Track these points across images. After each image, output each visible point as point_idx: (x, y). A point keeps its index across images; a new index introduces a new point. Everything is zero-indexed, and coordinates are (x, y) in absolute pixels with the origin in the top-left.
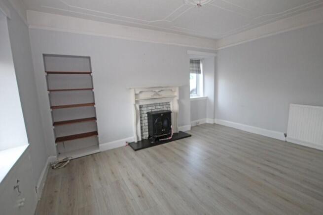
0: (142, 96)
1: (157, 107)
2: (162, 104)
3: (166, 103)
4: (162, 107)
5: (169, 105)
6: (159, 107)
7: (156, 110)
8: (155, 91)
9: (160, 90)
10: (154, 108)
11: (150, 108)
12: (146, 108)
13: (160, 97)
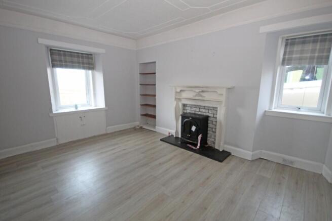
0: (184, 95)
1: (201, 110)
2: (208, 108)
3: (214, 108)
4: (207, 111)
5: (217, 111)
6: (204, 111)
7: (199, 113)
8: (195, 92)
9: (201, 90)
10: (198, 110)
11: (194, 109)
12: (189, 108)
13: (203, 99)
